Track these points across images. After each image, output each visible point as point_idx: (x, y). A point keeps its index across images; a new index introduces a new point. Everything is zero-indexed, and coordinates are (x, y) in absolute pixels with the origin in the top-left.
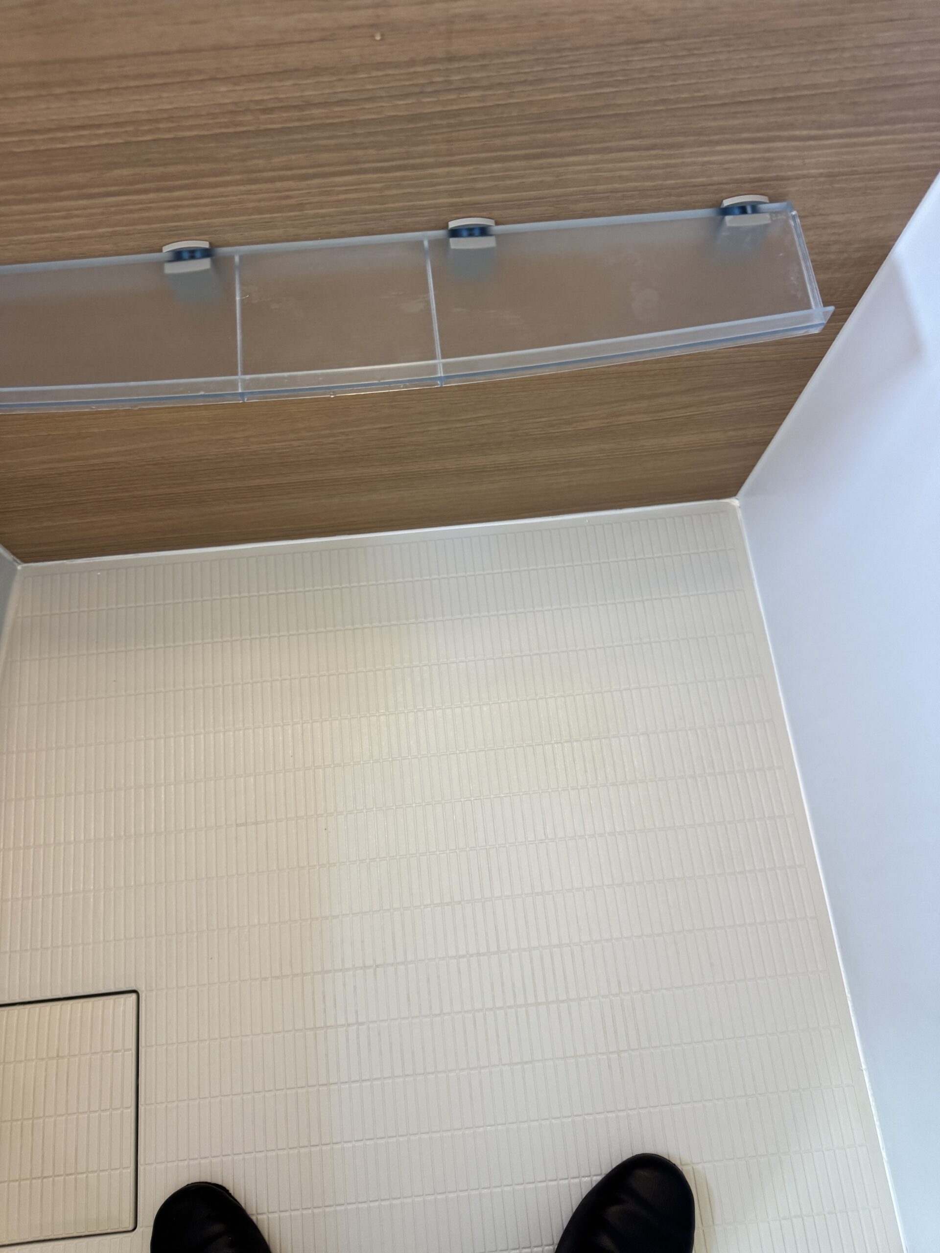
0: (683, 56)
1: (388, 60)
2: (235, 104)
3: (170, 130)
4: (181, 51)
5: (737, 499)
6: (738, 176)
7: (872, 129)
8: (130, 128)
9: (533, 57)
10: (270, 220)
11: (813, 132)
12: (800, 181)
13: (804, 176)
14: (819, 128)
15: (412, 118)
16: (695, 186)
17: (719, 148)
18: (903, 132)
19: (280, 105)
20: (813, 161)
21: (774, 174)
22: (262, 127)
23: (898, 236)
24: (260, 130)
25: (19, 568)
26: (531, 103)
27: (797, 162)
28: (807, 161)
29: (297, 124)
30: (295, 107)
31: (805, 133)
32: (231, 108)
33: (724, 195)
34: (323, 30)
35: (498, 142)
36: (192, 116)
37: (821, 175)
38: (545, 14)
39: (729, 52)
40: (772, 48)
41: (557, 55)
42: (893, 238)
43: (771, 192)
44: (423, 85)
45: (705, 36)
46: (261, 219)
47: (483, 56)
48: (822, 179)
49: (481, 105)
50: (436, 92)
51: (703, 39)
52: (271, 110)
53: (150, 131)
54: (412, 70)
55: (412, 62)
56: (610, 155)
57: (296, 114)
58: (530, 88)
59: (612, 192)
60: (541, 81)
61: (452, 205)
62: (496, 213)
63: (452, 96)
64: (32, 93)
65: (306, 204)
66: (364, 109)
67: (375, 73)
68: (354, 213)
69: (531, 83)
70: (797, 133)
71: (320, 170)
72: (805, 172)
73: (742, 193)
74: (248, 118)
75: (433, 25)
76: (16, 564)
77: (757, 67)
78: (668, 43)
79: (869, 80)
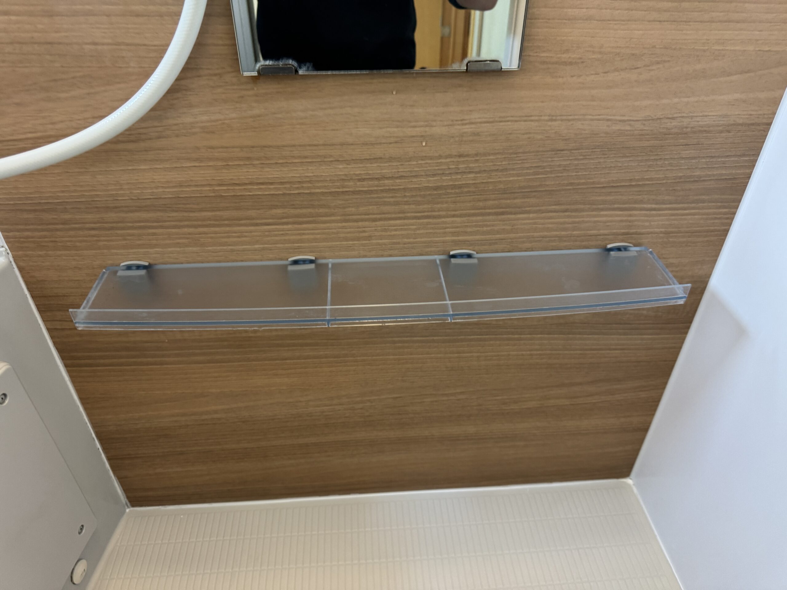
0: (581, 159)
1: (428, 155)
2: (346, 175)
3: (308, 188)
4: (324, 145)
5: (631, 479)
6: (615, 231)
7: (686, 205)
8: (288, 186)
9: (503, 156)
10: (351, 245)
11: (654, 206)
12: (650, 235)
13: (651, 233)
14: (657, 204)
15: (437, 188)
16: (591, 236)
17: (602, 213)
18: (703, 208)
19: (368, 177)
20: (656, 223)
21: (635, 231)
22: (357, 189)
23: (711, 275)
24: (357, 191)
25: (128, 510)
26: (500, 182)
27: (647, 224)
28: (652, 223)
29: (376, 188)
30: (376, 179)
31: (649, 206)
32: (343, 177)
33: (607, 242)
34: (397, 137)
35: (481, 204)
36: (321, 181)
37: (661, 232)
38: (510, 134)
39: (605, 158)
40: (627, 157)
41: (515, 156)
42: (708, 276)
43: (634, 241)
44: (444, 169)
45: (592, 149)
46: (347, 244)
47: (476, 155)
48: (661, 235)
49: (474, 182)
50: (450, 174)
51: (591, 150)
52: (364, 180)
53: (298, 188)
54: (440, 161)
55: (440, 157)
56: (543, 214)
57: (376, 182)
58: (500, 173)
59: (543, 237)
60: (506, 170)
61: (453, 241)
62: (476, 248)
63: (459, 177)
64: (242, 163)
65: (373, 236)
66: (412, 181)
67: (420, 162)
68: (399, 243)
69: (502, 171)
70: (645, 206)
71: (383, 216)
72: (652, 230)
73: (617, 241)
74: (351, 183)
75: (453, 137)
76: (126, 507)
77: (620, 167)
78: (573, 151)
79: (680, 177)
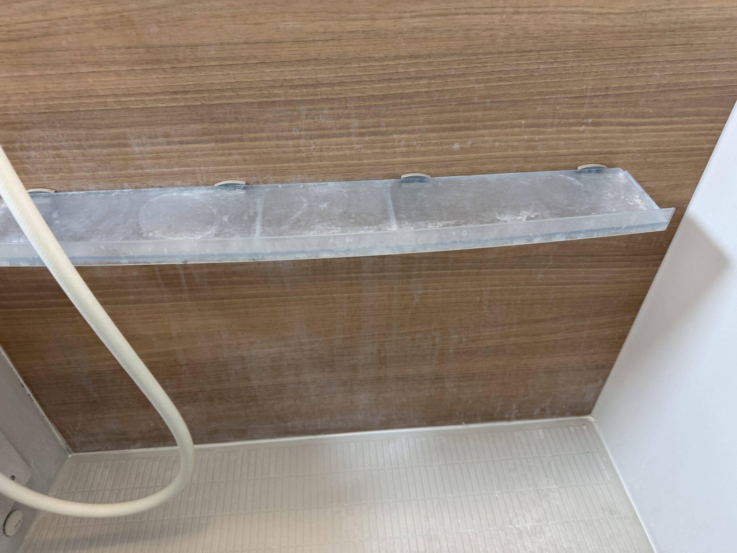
0: (551, 62)
1: (371, 56)
2: (274, 81)
3: (231, 97)
4: (246, 43)
5: (592, 416)
6: (586, 150)
7: (668, 119)
8: (206, 95)
9: (461, 58)
10: (287, 168)
11: (632, 120)
12: (626, 155)
13: (628, 152)
14: (636, 117)
15: (384, 97)
16: (560, 155)
17: (574, 128)
18: (688, 122)
19: (301, 83)
20: (633, 141)
21: (609, 149)
22: (289, 99)
23: (690, 200)
24: (289, 101)
25: (70, 456)
26: (458, 90)
27: (623, 141)
28: (629, 141)
29: (311, 98)
30: (312, 85)
31: (627, 120)
32: (271, 84)
33: (577, 163)
34: (334, 33)
35: (435, 117)
36: (245, 88)
37: (639, 152)
38: (468, 30)
39: (579, 61)
40: (605, 60)
41: (475, 57)
42: (687, 202)
43: (607, 162)
44: (392, 74)
45: (564, 50)
46: (281, 167)
47: (429, 56)
48: (639, 155)
49: (427, 90)
50: (399, 79)
51: (562, 52)
52: (297, 87)
53: (218, 98)
54: (386, 63)
55: (386, 58)
56: (506, 130)
57: (312, 90)
58: (458, 79)
59: (506, 157)
60: (464, 75)
61: (403, 163)
62: (432, 171)
63: (409, 83)
64: (149, 67)
65: (312, 157)
66: (354, 89)
67: (363, 64)
68: (342, 166)
69: (459, 76)
70: (622, 120)
71: (322, 132)
72: (627, 149)
73: (589, 162)
74: (281, 91)
75: (401, 33)
76: (68, 453)
77: (596, 72)
78: (542, 53)
79: (665, 85)
